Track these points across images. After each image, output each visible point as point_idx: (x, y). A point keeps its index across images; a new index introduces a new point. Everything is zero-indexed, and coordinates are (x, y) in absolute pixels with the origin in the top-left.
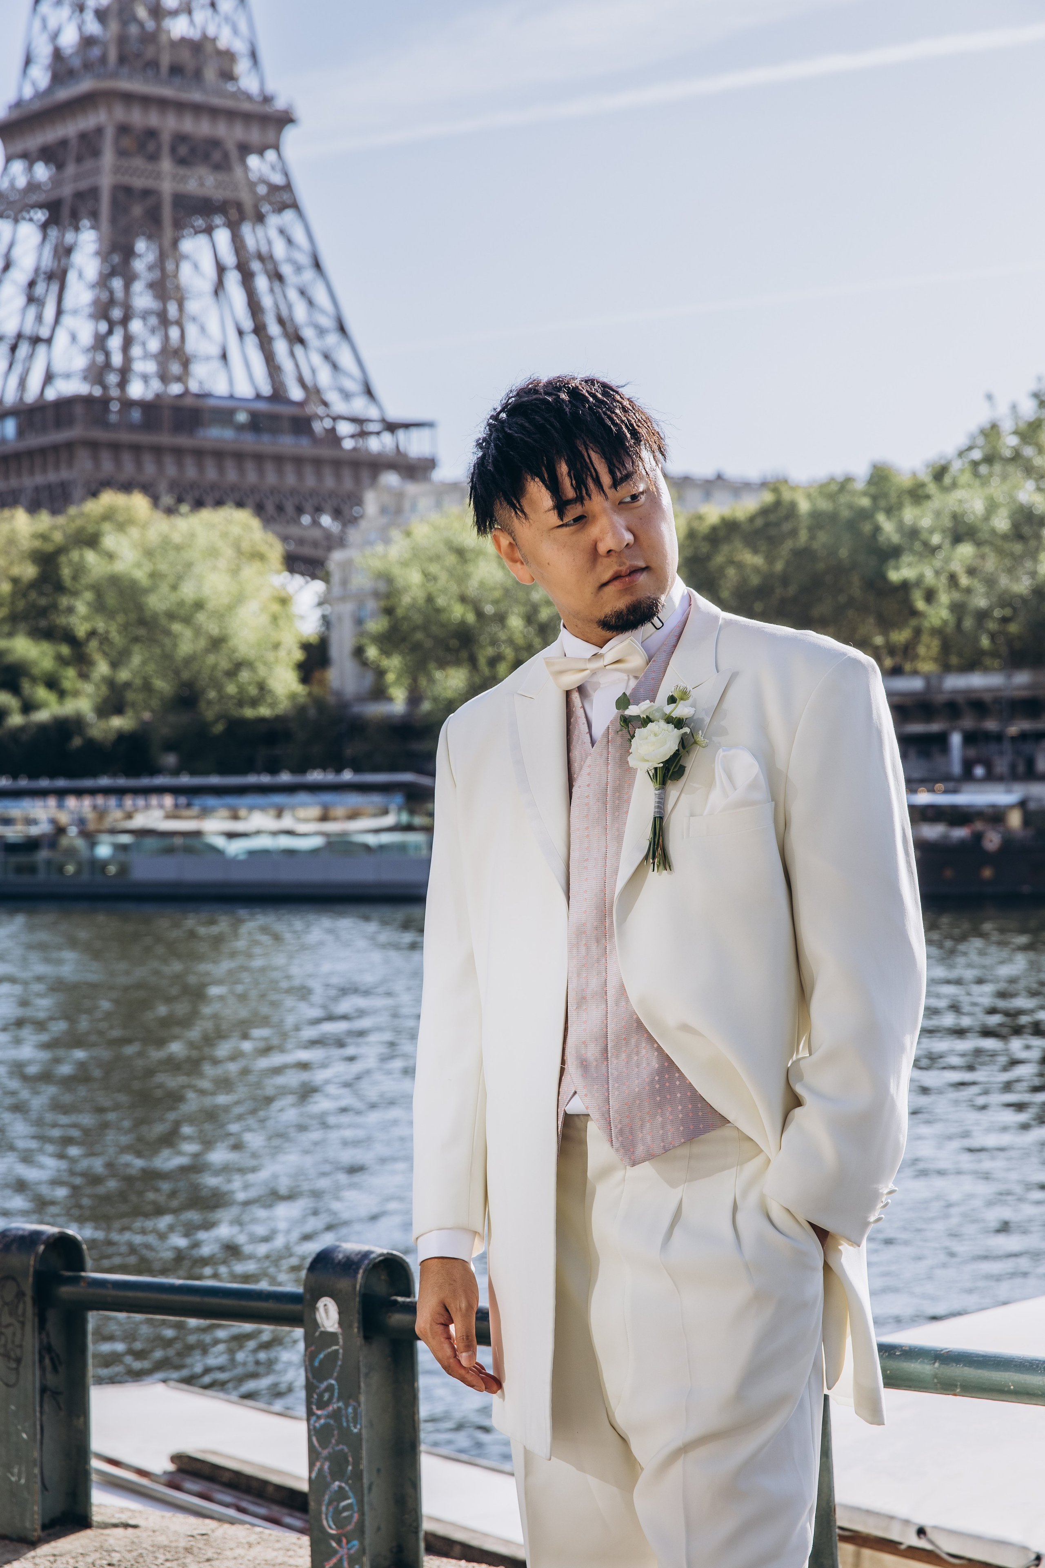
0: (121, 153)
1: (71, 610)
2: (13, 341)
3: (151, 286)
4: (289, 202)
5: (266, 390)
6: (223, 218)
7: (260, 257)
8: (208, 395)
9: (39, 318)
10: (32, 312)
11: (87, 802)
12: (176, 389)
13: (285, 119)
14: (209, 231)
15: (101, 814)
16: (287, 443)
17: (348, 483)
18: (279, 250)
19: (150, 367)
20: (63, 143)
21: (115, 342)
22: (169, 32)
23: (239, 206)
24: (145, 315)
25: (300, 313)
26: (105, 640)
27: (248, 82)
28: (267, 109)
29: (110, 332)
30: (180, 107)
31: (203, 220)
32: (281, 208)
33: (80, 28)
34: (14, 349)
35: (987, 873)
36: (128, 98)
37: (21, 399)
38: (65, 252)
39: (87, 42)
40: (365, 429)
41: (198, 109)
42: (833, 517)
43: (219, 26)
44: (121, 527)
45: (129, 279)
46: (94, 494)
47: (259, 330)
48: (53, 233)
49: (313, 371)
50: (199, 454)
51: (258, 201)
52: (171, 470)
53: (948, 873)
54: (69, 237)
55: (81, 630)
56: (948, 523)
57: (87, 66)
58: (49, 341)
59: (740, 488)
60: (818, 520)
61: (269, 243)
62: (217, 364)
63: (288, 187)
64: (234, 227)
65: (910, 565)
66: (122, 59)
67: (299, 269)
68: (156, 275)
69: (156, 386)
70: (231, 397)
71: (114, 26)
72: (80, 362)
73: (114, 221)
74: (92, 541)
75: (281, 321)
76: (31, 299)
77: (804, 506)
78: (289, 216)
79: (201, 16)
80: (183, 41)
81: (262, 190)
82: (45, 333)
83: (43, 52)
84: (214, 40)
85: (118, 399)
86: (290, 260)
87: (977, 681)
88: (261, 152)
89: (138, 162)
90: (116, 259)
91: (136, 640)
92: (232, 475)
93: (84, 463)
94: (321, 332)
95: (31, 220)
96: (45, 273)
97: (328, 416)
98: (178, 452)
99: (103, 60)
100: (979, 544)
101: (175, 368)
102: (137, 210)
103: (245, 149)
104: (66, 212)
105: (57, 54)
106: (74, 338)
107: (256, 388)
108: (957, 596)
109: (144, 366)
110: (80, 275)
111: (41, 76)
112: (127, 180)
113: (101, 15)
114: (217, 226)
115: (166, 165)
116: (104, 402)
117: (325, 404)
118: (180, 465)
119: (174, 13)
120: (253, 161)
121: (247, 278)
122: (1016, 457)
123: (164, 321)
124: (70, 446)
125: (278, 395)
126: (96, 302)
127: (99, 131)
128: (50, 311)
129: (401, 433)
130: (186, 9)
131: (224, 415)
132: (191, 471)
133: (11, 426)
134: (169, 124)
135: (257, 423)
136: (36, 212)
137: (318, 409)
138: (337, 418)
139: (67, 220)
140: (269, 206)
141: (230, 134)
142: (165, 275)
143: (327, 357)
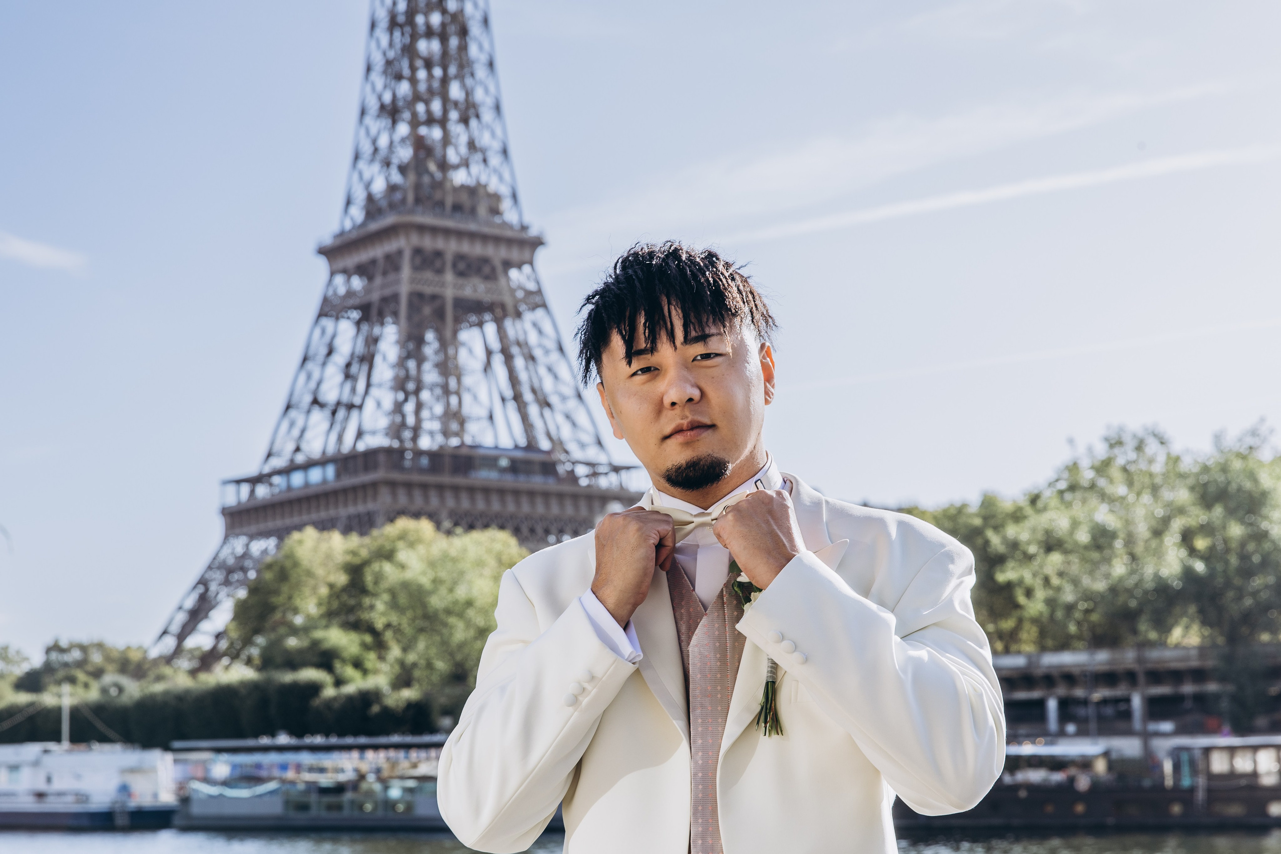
0: (416, 268)
1: (372, 607)
2: (333, 408)
3: (437, 365)
4: (540, 303)
5: (523, 442)
6: (491, 315)
7: (519, 344)
8: (478, 447)
9: (353, 390)
10: (348, 386)
11: (382, 755)
12: (454, 442)
13: (537, 243)
14: (480, 324)
15: (394, 764)
16: (537, 481)
17: (584, 512)
18: (533, 338)
19: (436, 426)
20: (373, 262)
21: (409, 407)
22: (452, 181)
23: (503, 306)
24: (432, 387)
25: (548, 385)
26: (398, 630)
27: (510, 215)
28: (524, 235)
29: (406, 400)
30: (460, 234)
31: (476, 316)
32: (534, 307)
33: (387, 179)
34: (334, 413)
35: (1080, 808)
36: (421, 229)
37: (339, 450)
38: (373, 341)
39: (392, 188)
40: (596, 471)
41: (473, 236)
43: (489, 175)
44: (412, 545)
45: (421, 361)
46: (391, 520)
47: (517, 397)
48: (365, 327)
49: (558, 428)
50: (471, 490)
51: (517, 303)
52: (450, 502)
53: (1050, 809)
54: (377, 330)
55: (379, 624)
56: (1040, 536)
57: (392, 206)
58: (360, 407)
61: (525, 333)
62: (485, 423)
63: (539, 292)
64: (499, 322)
65: (1013, 569)
66: (418, 200)
67: (547, 352)
68: (441, 357)
69: (440, 439)
70: (496, 448)
71: (412, 177)
72: (383, 422)
73: (409, 318)
74: (388, 555)
75: (534, 391)
76: (348, 376)
78: (540, 313)
79: (476, 168)
80: (463, 187)
81: (520, 294)
82: (357, 400)
83: (360, 196)
84: (485, 186)
85: (411, 450)
86: (540, 346)
87: (1067, 659)
88: (519, 266)
89: (428, 275)
90: (411, 346)
91: (421, 630)
92: (496, 506)
93: (385, 498)
94: (564, 398)
95: (348, 318)
96: (358, 357)
97: (569, 461)
98: (456, 489)
99: (404, 201)
100: (1066, 552)
101: (454, 426)
103: (507, 265)
104: (374, 312)
105: (370, 198)
106: (379, 404)
107: (515, 441)
108: (1050, 593)
109: (431, 425)
110: (384, 358)
111: (357, 213)
112: (420, 288)
113: (402, 169)
114: (486, 321)
115: (449, 277)
116: (401, 452)
117: (567, 452)
118: (457, 498)
119: (456, 167)
120: (514, 273)
121: (508, 359)
122: (1093, 486)
123: (446, 391)
124: (374, 485)
125: (531, 446)
126: (396, 378)
127: (400, 253)
128: (361, 385)
129: (624, 474)
130: (465, 163)
131: (490, 461)
132: (465, 503)
133: (330, 471)
134: (451, 247)
135: (515, 467)
136: (352, 312)
137: (561, 456)
138: (575, 463)
139: (375, 317)
140: (525, 306)
141: (496, 253)
142: (447, 358)
143: (568, 417)
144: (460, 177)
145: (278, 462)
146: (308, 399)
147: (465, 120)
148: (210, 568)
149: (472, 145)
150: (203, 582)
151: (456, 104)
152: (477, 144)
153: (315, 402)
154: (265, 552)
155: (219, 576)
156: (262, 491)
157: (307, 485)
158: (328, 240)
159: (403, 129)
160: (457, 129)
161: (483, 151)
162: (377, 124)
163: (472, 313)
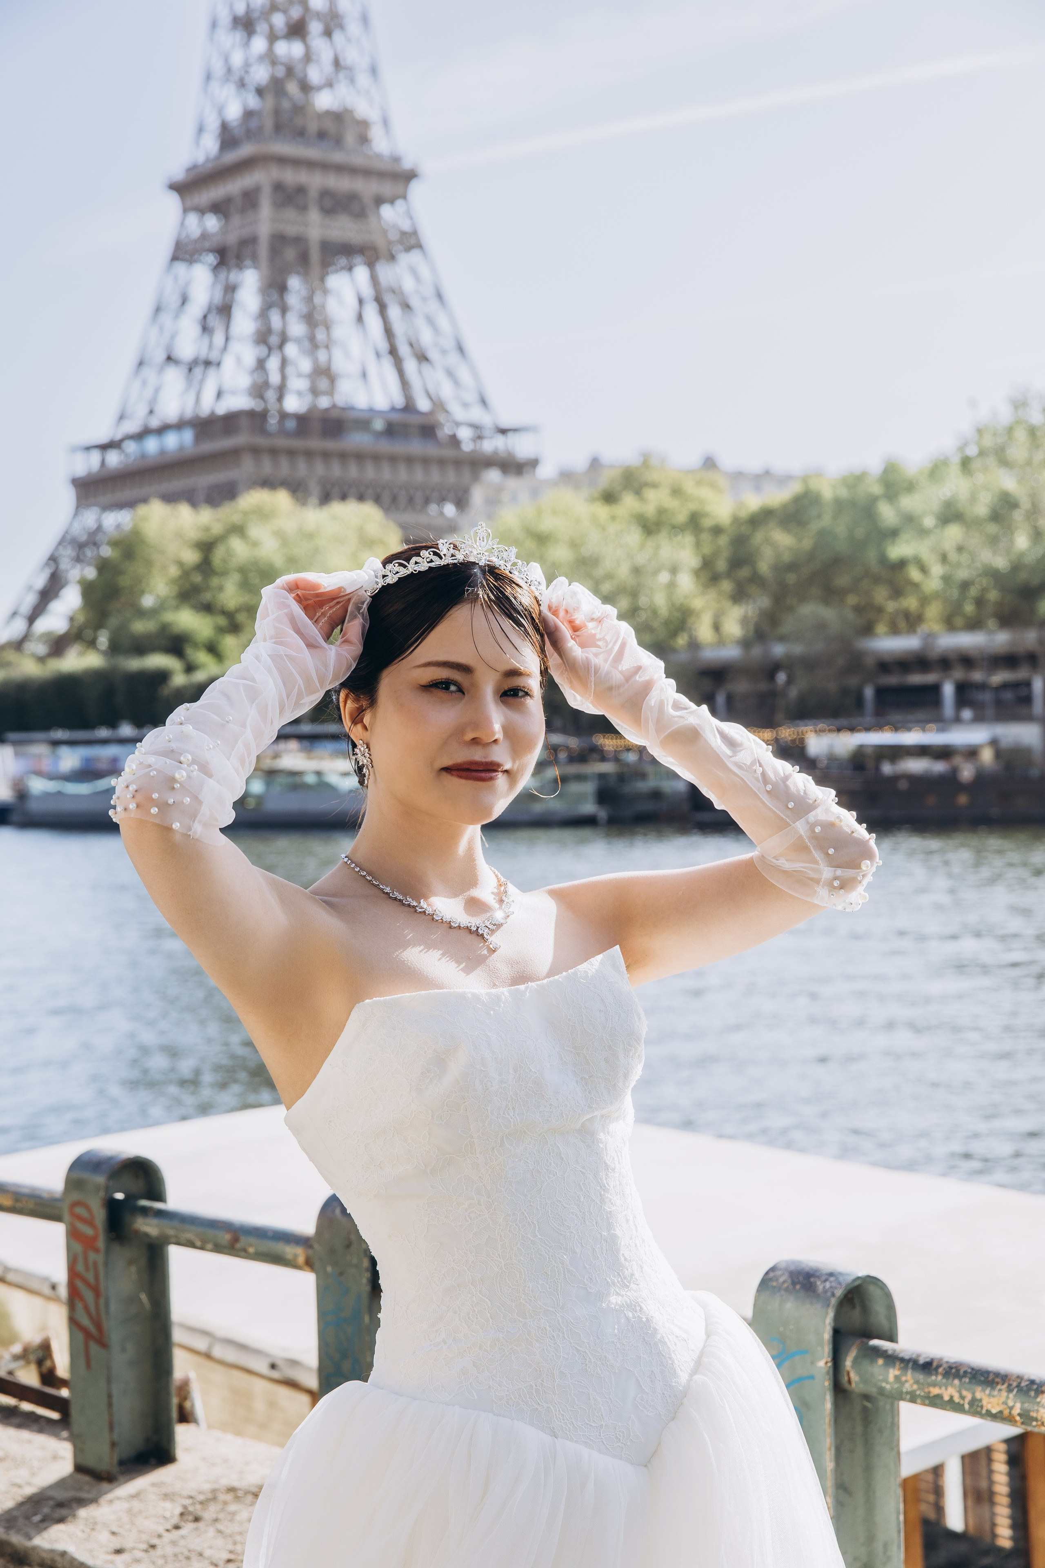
0: (276, 206)
1: (222, 589)
2: (189, 364)
3: (303, 316)
4: (416, 244)
5: (400, 403)
6: (363, 258)
7: (393, 291)
8: (352, 408)
9: (211, 346)
10: (206, 340)
12: (324, 402)
13: (410, 176)
14: (350, 269)
16: (416, 447)
17: (464, 479)
18: (408, 285)
19: (303, 384)
20: (229, 200)
21: (273, 364)
22: (314, 105)
23: (375, 249)
24: (298, 341)
25: (426, 337)
27: (381, 144)
28: (396, 168)
29: (269, 355)
30: (325, 167)
31: (344, 260)
32: (408, 249)
33: (243, 103)
34: (190, 370)
36: (282, 161)
37: (197, 412)
38: (231, 289)
39: (248, 114)
40: (481, 433)
41: (340, 169)
42: (852, 503)
43: (357, 98)
44: (267, 520)
45: (284, 310)
47: (393, 352)
48: (223, 275)
49: (438, 385)
50: (343, 456)
51: (390, 243)
52: (320, 470)
54: (234, 276)
56: (939, 506)
57: (249, 134)
58: (219, 365)
59: (784, 480)
61: (400, 278)
62: (358, 381)
63: (415, 233)
64: (371, 265)
65: (908, 543)
66: (278, 128)
67: (424, 299)
68: (306, 307)
69: (308, 400)
70: (371, 410)
71: (270, 101)
72: (244, 381)
73: (271, 261)
74: (239, 530)
75: (411, 345)
76: (205, 329)
77: (828, 495)
78: (415, 255)
79: (342, 89)
80: (327, 112)
81: (393, 235)
82: (214, 356)
83: (213, 124)
84: (352, 111)
85: (276, 412)
86: (417, 293)
88: (392, 202)
89: (290, 214)
90: (273, 294)
92: (370, 473)
93: (247, 466)
94: (444, 352)
95: (204, 263)
96: (217, 308)
97: (451, 422)
98: (326, 455)
99: (261, 128)
100: (965, 524)
101: (323, 384)
102: (290, 254)
103: (379, 201)
104: (232, 255)
105: (224, 127)
106: (239, 360)
107: (391, 401)
108: (948, 569)
109: (298, 383)
110: (244, 309)
111: (210, 144)
112: (282, 228)
113: (260, 92)
114: (355, 265)
115: (314, 215)
116: (265, 414)
117: (447, 412)
118: (327, 465)
119: (319, 88)
120: (387, 212)
121: (382, 309)
123: (314, 344)
124: (236, 451)
125: (409, 407)
126: (257, 331)
127: (258, 188)
128: (219, 338)
129: (510, 435)
130: (330, 84)
131: (363, 423)
132: (336, 470)
133: (188, 436)
134: (315, 181)
135: (392, 430)
136: (207, 254)
137: (441, 418)
138: (458, 424)
139: (233, 261)
140: (400, 247)
141: (366, 188)
142: (314, 308)
143: (450, 374)
144: (323, 101)
145: (131, 427)
146: (160, 356)
147: (328, 33)
148: (60, 543)
149: (337, 63)
150: (53, 559)
151: (317, 13)
152: (342, 62)
153: (169, 358)
154: (118, 526)
155: (68, 552)
156: (114, 459)
157: (162, 452)
158: (178, 173)
159: (259, 44)
160: (318, 43)
161: (349, 69)
162: (230, 39)
163: (340, 255)
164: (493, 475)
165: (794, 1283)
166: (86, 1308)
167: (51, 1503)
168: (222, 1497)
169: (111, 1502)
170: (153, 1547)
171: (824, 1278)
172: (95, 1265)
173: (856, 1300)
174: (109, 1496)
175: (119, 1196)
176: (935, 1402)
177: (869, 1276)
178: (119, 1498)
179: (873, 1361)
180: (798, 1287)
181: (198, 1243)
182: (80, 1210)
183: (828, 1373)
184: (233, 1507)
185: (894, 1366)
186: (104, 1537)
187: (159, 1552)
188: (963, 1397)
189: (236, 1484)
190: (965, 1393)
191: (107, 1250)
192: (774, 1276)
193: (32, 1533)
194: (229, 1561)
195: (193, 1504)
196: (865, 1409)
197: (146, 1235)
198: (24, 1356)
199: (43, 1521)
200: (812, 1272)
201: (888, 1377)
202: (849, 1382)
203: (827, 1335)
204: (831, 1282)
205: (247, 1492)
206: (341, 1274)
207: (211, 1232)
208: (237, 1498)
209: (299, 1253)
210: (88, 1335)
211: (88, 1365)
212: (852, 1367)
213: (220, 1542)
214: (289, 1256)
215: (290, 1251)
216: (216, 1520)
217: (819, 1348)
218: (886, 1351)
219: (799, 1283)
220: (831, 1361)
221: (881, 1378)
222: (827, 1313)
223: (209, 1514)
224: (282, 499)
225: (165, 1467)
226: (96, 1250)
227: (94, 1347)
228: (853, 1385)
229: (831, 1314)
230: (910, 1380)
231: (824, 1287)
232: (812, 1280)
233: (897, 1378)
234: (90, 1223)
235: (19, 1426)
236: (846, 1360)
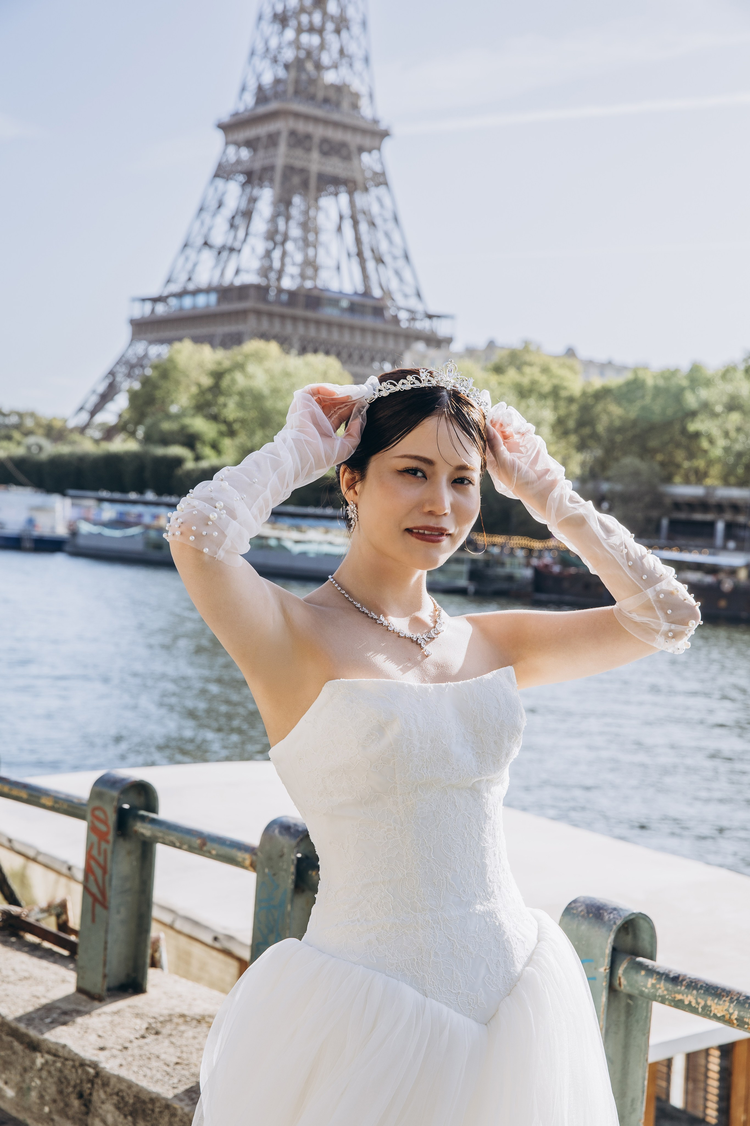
0: (290, 146)
1: (225, 405)
2: (219, 249)
3: (300, 224)
4: (383, 181)
5: (361, 289)
6: (346, 188)
7: (364, 212)
8: (328, 290)
9: (235, 238)
10: (232, 233)
12: (309, 284)
13: (385, 134)
14: (336, 194)
16: (369, 321)
17: (400, 346)
18: (375, 209)
19: (296, 270)
20: (258, 139)
21: (277, 254)
22: (323, 80)
23: (355, 182)
24: (295, 240)
25: (384, 247)
26: (244, 423)
27: (366, 110)
28: (375, 128)
29: (274, 248)
30: (326, 122)
31: (333, 188)
32: (378, 185)
33: (274, 74)
34: (219, 253)
36: (297, 115)
37: (221, 283)
38: (253, 200)
39: (277, 81)
40: (415, 316)
41: (336, 125)
42: (666, 390)
43: (353, 77)
44: (261, 361)
45: (288, 218)
47: (360, 254)
48: (248, 190)
49: (388, 281)
50: (318, 323)
51: (365, 179)
52: (301, 331)
54: (256, 192)
55: (231, 417)
57: (276, 95)
58: (239, 251)
59: (621, 369)
60: (658, 391)
61: (370, 204)
62: (334, 272)
63: (383, 174)
64: (351, 193)
65: (701, 422)
66: (296, 93)
67: (385, 220)
68: (304, 218)
69: (298, 281)
70: (341, 293)
71: (293, 74)
72: (256, 264)
73: (282, 184)
74: (242, 368)
75: (373, 251)
76: (232, 226)
77: (650, 382)
78: (382, 189)
79: (344, 71)
80: (332, 85)
81: (368, 174)
82: (237, 245)
83: (252, 86)
84: (349, 86)
85: (275, 287)
86: (381, 216)
88: (370, 151)
89: (299, 152)
90: (282, 206)
91: (260, 426)
92: (335, 336)
93: (252, 322)
94: (395, 258)
95: (236, 181)
96: (242, 213)
97: (395, 307)
98: (306, 321)
99: (285, 92)
101: (310, 272)
103: (361, 150)
104: (256, 177)
105: (260, 88)
106: (253, 250)
107: (355, 288)
109: (292, 270)
110: (261, 215)
111: (249, 99)
112: (292, 162)
113: (287, 67)
114: (340, 193)
115: (315, 155)
116: (267, 288)
117: (393, 299)
118: (307, 328)
119: (328, 68)
120: (366, 158)
121: (356, 224)
123: (306, 243)
124: (245, 312)
125: (367, 293)
126: (268, 231)
127: (279, 133)
128: (241, 233)
129: (435, 320)
130: (335, 66)
131: (334, 302)
132: (312, 332)
133: (213, 298)
134: (319, 132)
135: (353, 308)
136: (239, 175)
137: (389, 303)
138: (399, 309)
139: (256, 182)
140: (372, 183)
141: (353, 140)
142: (309, 218)
143: (397, 273)
144: (330, 77)
145: (175, 288)
146: (200, 241)
147: (338, 31)
148: (118, 363)
149: (342, 52)
150: (112, 373)
151: (332, 18)
152: (345, 52)
153: (206, 244)
154: (159, 355)
155: (122, 370)
156: (161, 309)
157: (194, 307)
158: (225, 117)
159: (290, 34)
160: (331, 38)
161: (350, 57)
162: (270, 29)
163: (331, 185)
164: (420, 346)
165: (588, 913)
166: (96, 881)
167: (59, 1011)
168: (176, 1020)
169: (99, 1015)
170: (126, 1048)
171: (609, 911)
172: (105, 851)
173: (630, 929)
174: (99, 1011)
175: (126, 806)
176: (678, 1004)
177: (640, 913)
178: (105, 1013)
179: (638, 972)
180: (591, 915)
181: (178, 844)
182: (98, 813)
183: (606, 977)
184: (182, 1028)
185: (652, 977)
186: (93, 1038)
187: (129, 1052)
188: (698, 1003)
189: (186, 1012)
190: (700, 1000)
191: (115, 842)
192: (575, 906)
193: (44, 1030)
194: (177, 1063)
195: (156, 1022)
196: (628, 1005)
197: (143, 835)
198: (48, 910)
199: (52, 1022)
200: (601, 906)
201: (647, 984)
202: (620, 984)
203: (608, 951)
204: (614, 914)
205: (193, 1019)
206: (274, 875)
207: (187, 838)
208: (186, 1022)
209: (247, 858)
210: (95, 899)
211: (93, 920)
212: (623, 975)
213: (172, 1050)
214: (240, 859)
215: (240, 855)
216: (170, 1035)
217: (601, 959)
218: (647, 966)
219: (592, 913)
220: (609, 969)
221: (642, 984)
222: (609, 936)
223: (166, 1030)
224: (273, 348)
225: (139, 995)
226: (107, 842)
227: (98, 908)
228: (622, 987)
229: (612, 937)
230: (662, 988)
231: (609, 917)
232: (601, 911)
233: (653, 985)
234: (105, 823)
235: (41, 957)
236: (619, 969)
